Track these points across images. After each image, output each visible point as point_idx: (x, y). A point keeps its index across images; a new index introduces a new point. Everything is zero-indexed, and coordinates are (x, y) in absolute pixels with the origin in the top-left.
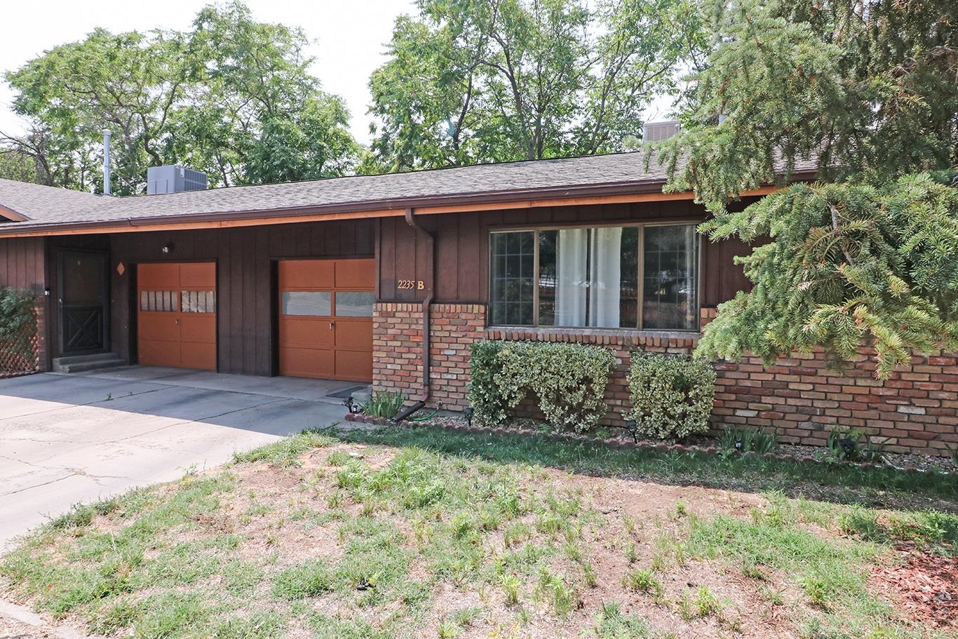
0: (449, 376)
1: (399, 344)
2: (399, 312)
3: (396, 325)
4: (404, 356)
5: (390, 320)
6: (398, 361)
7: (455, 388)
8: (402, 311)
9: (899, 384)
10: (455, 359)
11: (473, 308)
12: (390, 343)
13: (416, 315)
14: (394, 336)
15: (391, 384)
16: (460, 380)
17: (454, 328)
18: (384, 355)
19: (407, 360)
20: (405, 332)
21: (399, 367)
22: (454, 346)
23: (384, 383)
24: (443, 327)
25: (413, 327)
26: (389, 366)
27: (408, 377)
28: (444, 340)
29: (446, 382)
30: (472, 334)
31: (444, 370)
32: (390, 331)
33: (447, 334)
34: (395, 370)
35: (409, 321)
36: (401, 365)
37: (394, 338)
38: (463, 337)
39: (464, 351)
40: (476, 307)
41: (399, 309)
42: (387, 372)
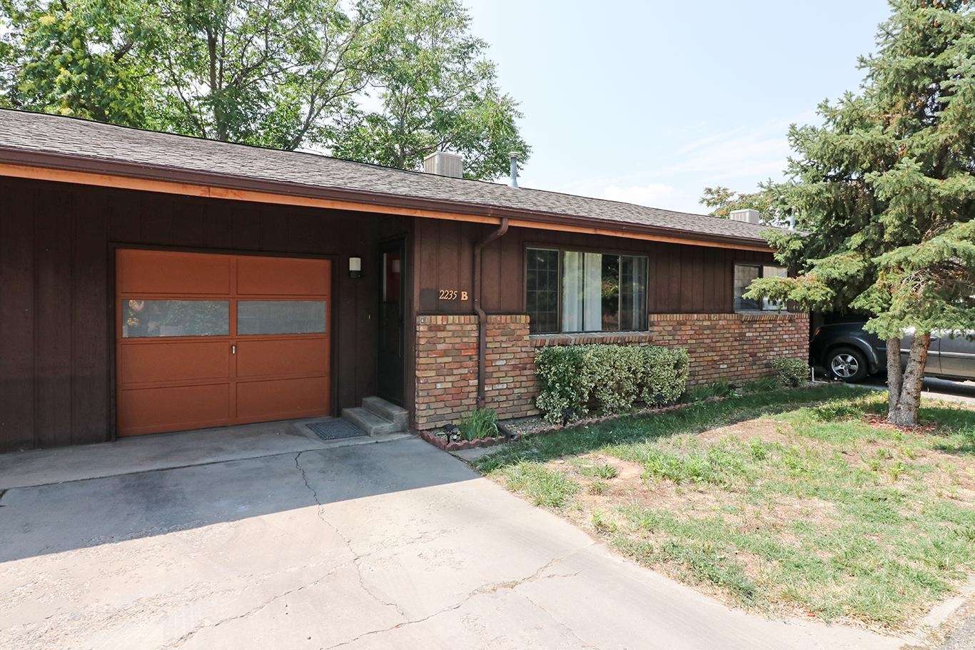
0: (500, 387)
1: (450, 359)
2: (450, 324)
3: (446, 339)
4: (455, 372)
5: (440, 334)
6: (448, 379)
7: (505, 397)
8: (453, 324)
9: (720, 354)
10: (505, 369)
11: (520, 319)
12: (439, 360)
13: (469, 328)
14: (445, 351)
15: (442, 405)
16: (509, 389)
17: (504, 339)
18: (433, 373)
19: (459, 376)
20: (457, 346)
21: (449, 385)
22: (505, 356)
23: (433, 406)
24: (495, 338)
25: (465, 340)
26: (439, 386)
27: (459, 394)
28: (496, 351)
29: (497, 393)
30: (520, 343)
31: (495, 381)
32: (441, 347)
33: (498, 345)
34: (445, 388)
35: (461, 334)
36: (452, 382)
37: (445, 353)
38: (513, 346)
39: (513, 360)
40: (523, 317)
41: (450, 322)
42: (437, 392)
